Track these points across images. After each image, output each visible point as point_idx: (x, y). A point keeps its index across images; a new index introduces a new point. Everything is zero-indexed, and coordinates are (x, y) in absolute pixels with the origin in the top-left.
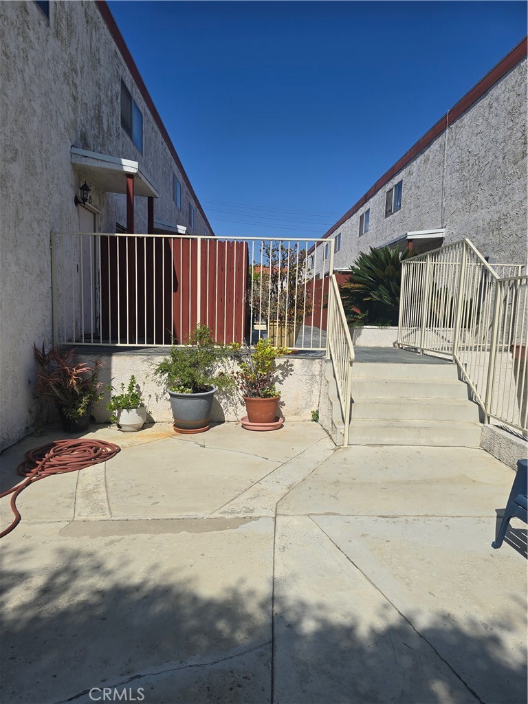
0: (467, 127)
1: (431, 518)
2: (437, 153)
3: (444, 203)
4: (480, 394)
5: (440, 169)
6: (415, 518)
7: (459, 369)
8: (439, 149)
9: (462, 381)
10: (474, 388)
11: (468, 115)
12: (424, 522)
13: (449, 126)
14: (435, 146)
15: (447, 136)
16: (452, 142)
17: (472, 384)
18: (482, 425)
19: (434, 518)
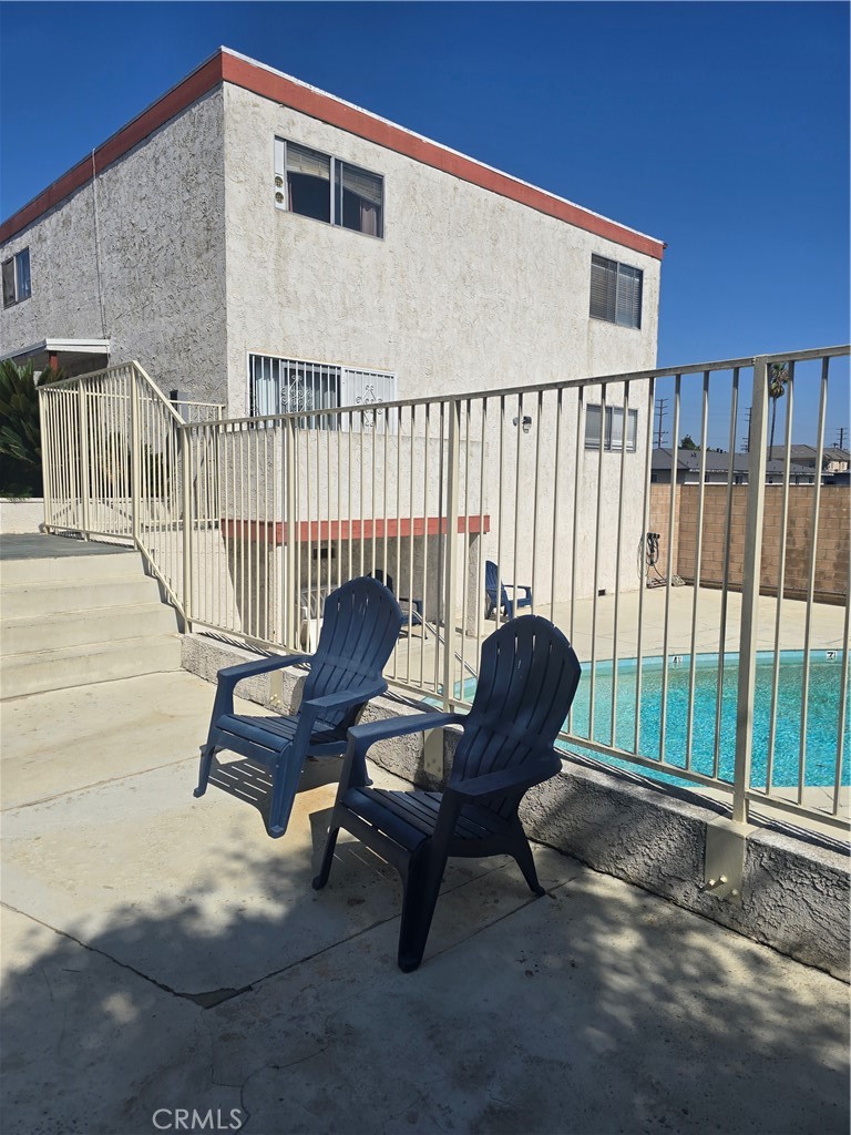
0: (125, 184)
1: (108, 784)
2: (84, 215)
3: (103, 298)
4: (175, 592)
5: (91, 241)
6: (82, 791)
7: (145, 560)
8: (85, 208)
9: (151, 576)
10: (167, 585)
11: (125, 166)
12: (97, 793)
13: (97, 176)
14: (78, 201)
15: (95, 189)
16: (105, 202)
17: (163, 578)
18: (181, 636)
19: (112, 783)
